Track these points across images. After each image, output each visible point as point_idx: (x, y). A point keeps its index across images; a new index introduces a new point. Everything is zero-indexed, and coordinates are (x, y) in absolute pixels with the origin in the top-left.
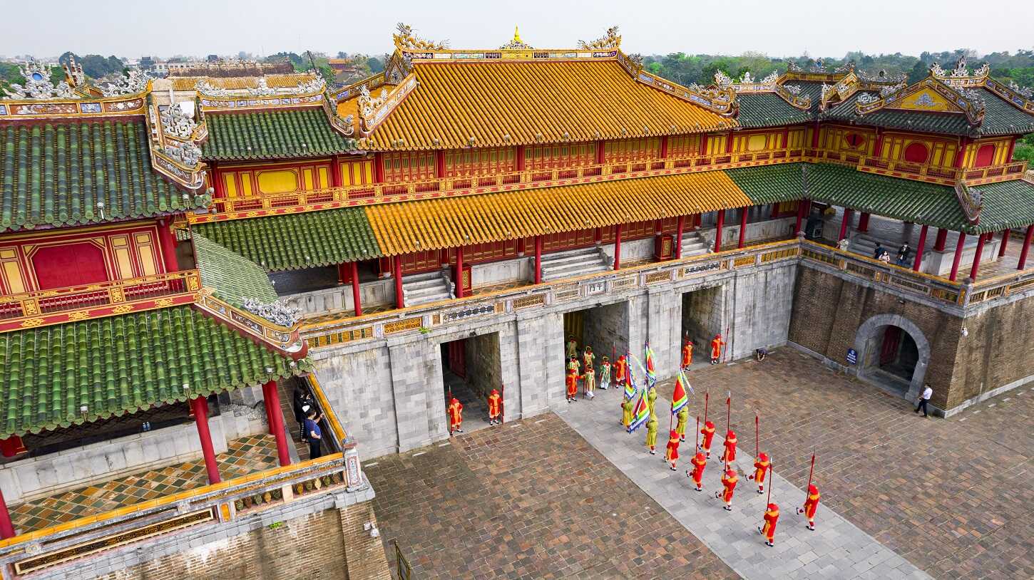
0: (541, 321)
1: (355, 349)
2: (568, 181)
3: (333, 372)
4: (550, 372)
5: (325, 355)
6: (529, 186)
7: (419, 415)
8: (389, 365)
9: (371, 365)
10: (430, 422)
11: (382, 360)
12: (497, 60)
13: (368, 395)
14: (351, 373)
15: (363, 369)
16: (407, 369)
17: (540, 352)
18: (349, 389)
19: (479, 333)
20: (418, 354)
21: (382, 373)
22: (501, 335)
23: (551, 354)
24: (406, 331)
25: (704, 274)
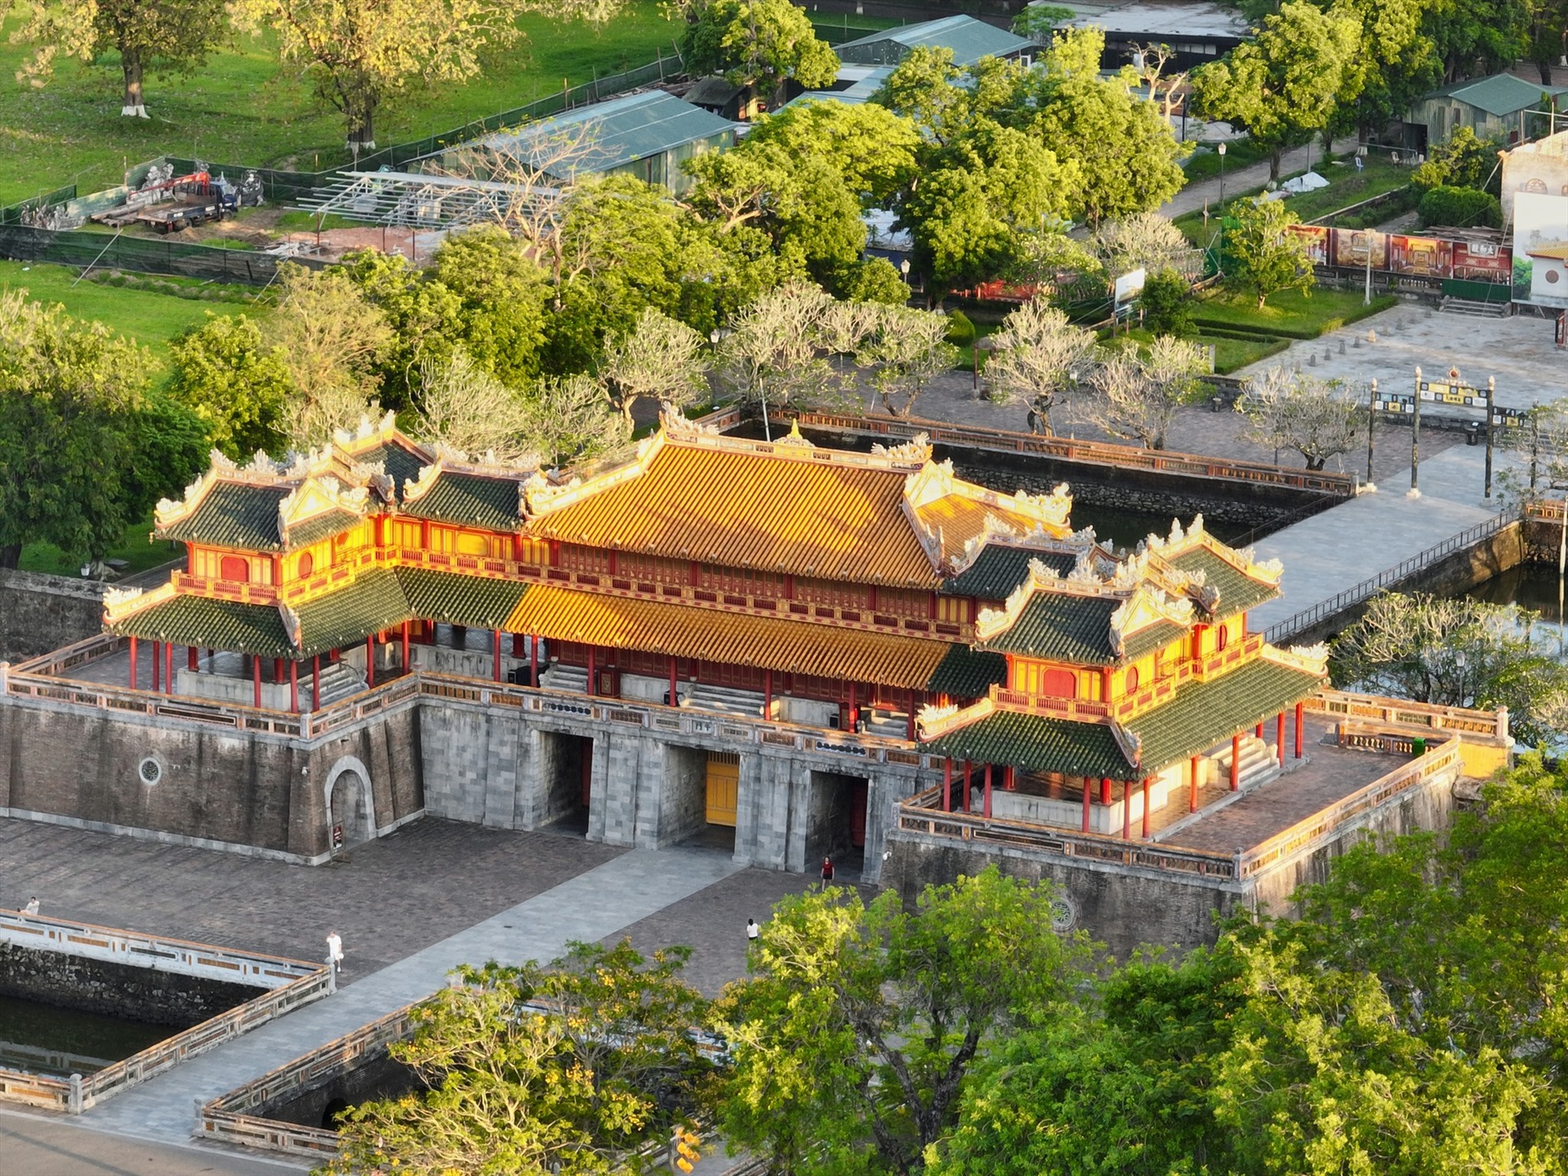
0: (636, 742)
1: (463, 707)
2: (735, 609)
3: (445, 722)
4: (641, 803)
5: (440, 703)
6: (690, 603)
7: (506, 793)
8: (488, 734)
9: (475, 728)
10: (517, 806)
11: (484, 726)
12: (768, 454)
13: (468, 756)
14: (458, 729)
15: (468, 729)
16: (502, 743)
17: (630, 776)
18: (454, 743)
19: (574, 732)
20: (513, 731)
21: (482, 739)
22: (595, 742)
23: (645, 783)
24: (509, 706)
25: (842, 755)
